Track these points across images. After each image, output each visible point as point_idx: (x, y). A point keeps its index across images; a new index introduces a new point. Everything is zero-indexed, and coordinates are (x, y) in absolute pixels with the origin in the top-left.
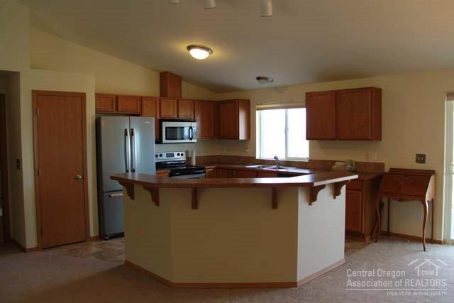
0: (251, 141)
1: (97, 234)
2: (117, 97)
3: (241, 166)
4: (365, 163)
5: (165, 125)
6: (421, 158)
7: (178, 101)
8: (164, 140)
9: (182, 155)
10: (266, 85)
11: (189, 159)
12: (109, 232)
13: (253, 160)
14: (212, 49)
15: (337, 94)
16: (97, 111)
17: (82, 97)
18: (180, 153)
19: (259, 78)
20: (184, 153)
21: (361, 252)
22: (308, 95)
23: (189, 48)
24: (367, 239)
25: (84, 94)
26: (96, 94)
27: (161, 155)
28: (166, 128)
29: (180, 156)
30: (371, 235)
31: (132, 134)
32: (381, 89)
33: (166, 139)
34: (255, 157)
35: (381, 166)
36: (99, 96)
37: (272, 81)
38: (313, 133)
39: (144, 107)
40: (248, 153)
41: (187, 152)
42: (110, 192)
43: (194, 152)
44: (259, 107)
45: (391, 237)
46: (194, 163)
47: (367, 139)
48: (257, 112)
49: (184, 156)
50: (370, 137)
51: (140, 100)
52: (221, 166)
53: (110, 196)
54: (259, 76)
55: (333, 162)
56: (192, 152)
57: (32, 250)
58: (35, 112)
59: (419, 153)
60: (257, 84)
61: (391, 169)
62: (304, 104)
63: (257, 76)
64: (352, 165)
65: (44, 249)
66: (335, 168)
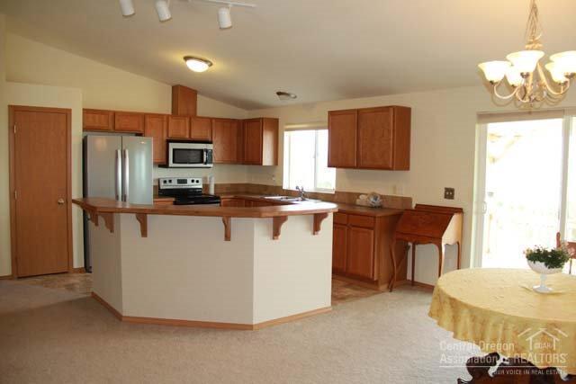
0: (278, 168)
1: (82, 266)
2: (115, 113)
3: (259, 197)
4: (393, 197)
5: (172, 146)
6: (449, 193)
7: (191, 119)
8: (171, 164)
9: (197, 182)
10: (289, 101)
11: (206, 187)
13: (278, 190)
14: (211, 60)
15: (359, 113)
16: (85, 129)
17: (66, 114)
18: (195, 180)
19: (279, 94)
20: (200, 180)
21: (363, 301)
22: (332, 114)
23: (186, 58)
24: (383, 287)
25: (70, 110)
26: (84, 110)
27: (170, 181)
28: (174, 150)
29: (195, 183)
31: (124, 156)
32: (410, 109)
33: (174, 162)
34: (281, 187)
35: (409, 200)
36: (86, 112)
37: (296, 97)
39: (148, 126)
40: (274, 182)
41: (205, 179)
43: (213, 179)
44: (287, 127)
45: (414, 288)
46: (212, 192)
48: (286, 133)
49: (201, 182)
50: (391, 166)
51: (144, 117)
52: (239, 196)
54: (280, 90)
55: (357, 195)
56: (210, 178)
57: (5, 278)
58: (11, 129)
59: (448, 187)
60: (277, 100)
61: (418, 205)
62: (327, 124)
63: (277, 91)
64: (376, 199)
65: (20, 278)
66: (358, 202)
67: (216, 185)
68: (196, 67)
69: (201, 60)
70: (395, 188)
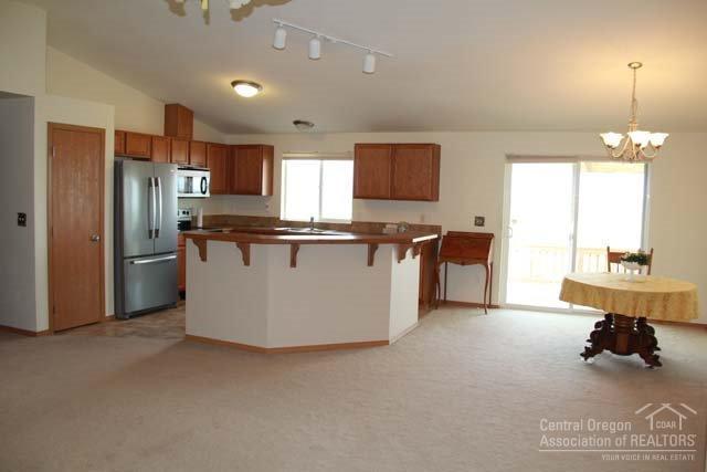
0: (274, 197)
1: (113, 313)
2: (126, 135)
4: (421, 226)
6: (480, 221)
7: (190, 145)
10: (305, 130)
11: (193, 219)
12: (129, 310)
13: (276, 221)
15: (394, 148)
17: (101, 133)
18: (186, 211)
19: (296, 123)
22: (359, 147)
23: (235, 83)
25: (104, 131)
30: (430, 302)
31: (157, 185)
32: (439, 147)
34: (279, 218)
35: (438, 228)
37: (313, 126)
38: (362, 191)
39: (155, 149)
40: (269, 213)
42: (133, 257)
43: (202, 210)
44: (288, 155)
46: (200, 224)
47: (427, 200)
48: (284, 162)
49: (190, 215)
51: (151, 139)
53: (132, 263)
54: (298, 119)
55: (384, 225)
56: (199, 210)
57: (43, 333)
58: (50, 151)
59: (478, 215)
61: (449, 232)
62: (351, 155)
63: (295, 119)
65: (56, 332)
66: (385, 231)
67: (204, 217)
68: (245, 91)
69: (253, 84)
70: (423, 218)
